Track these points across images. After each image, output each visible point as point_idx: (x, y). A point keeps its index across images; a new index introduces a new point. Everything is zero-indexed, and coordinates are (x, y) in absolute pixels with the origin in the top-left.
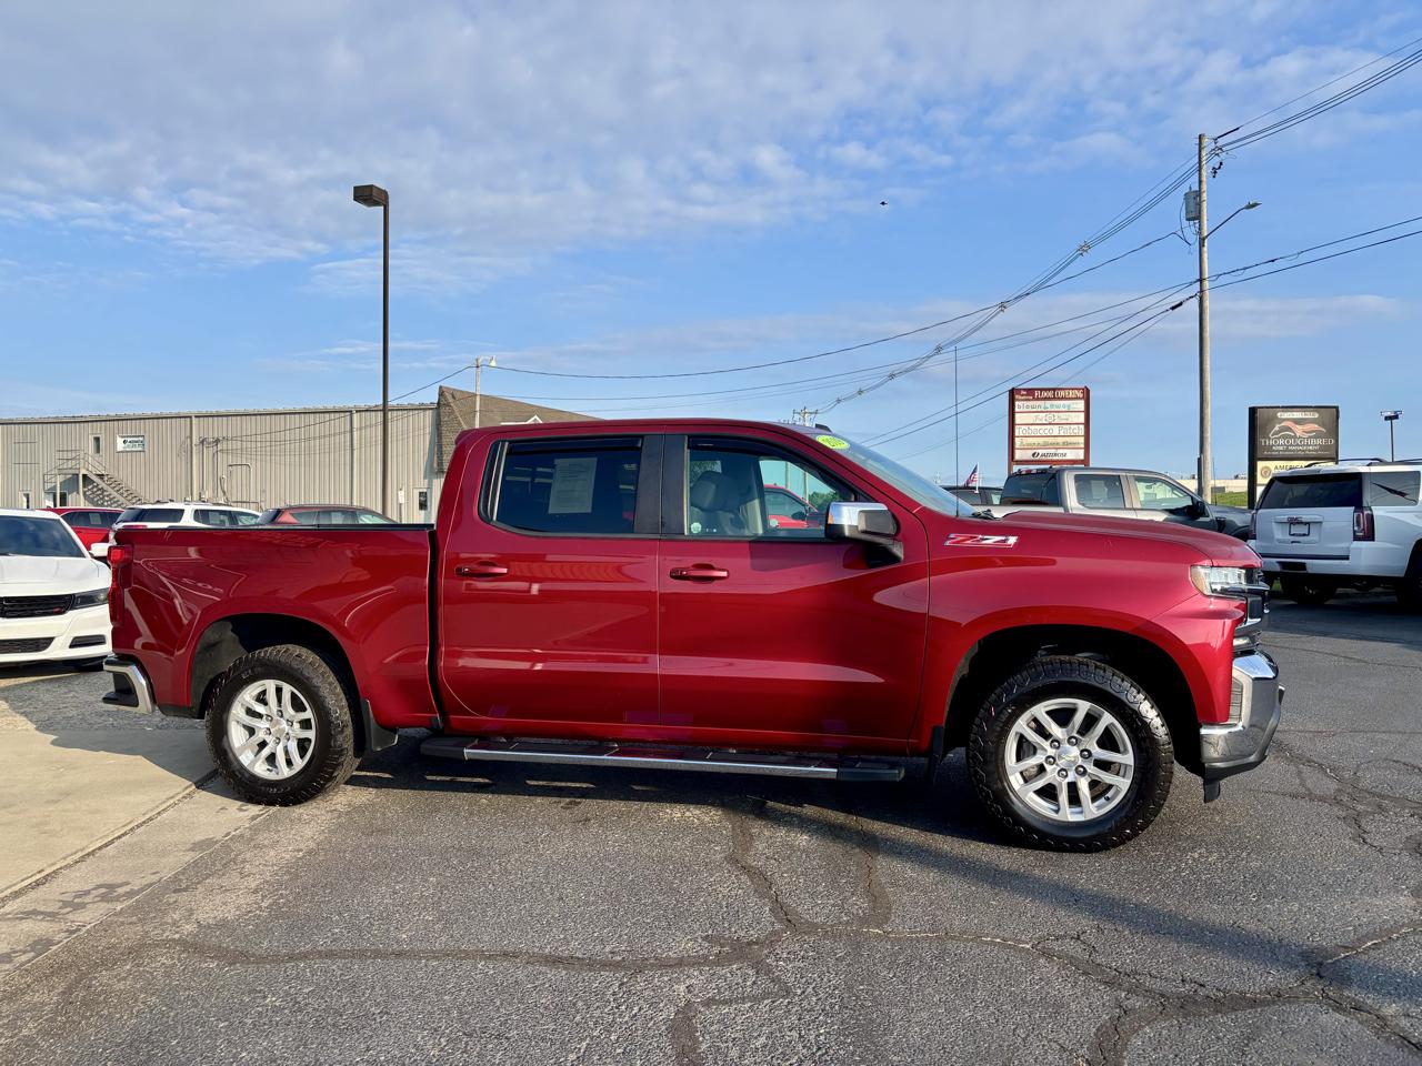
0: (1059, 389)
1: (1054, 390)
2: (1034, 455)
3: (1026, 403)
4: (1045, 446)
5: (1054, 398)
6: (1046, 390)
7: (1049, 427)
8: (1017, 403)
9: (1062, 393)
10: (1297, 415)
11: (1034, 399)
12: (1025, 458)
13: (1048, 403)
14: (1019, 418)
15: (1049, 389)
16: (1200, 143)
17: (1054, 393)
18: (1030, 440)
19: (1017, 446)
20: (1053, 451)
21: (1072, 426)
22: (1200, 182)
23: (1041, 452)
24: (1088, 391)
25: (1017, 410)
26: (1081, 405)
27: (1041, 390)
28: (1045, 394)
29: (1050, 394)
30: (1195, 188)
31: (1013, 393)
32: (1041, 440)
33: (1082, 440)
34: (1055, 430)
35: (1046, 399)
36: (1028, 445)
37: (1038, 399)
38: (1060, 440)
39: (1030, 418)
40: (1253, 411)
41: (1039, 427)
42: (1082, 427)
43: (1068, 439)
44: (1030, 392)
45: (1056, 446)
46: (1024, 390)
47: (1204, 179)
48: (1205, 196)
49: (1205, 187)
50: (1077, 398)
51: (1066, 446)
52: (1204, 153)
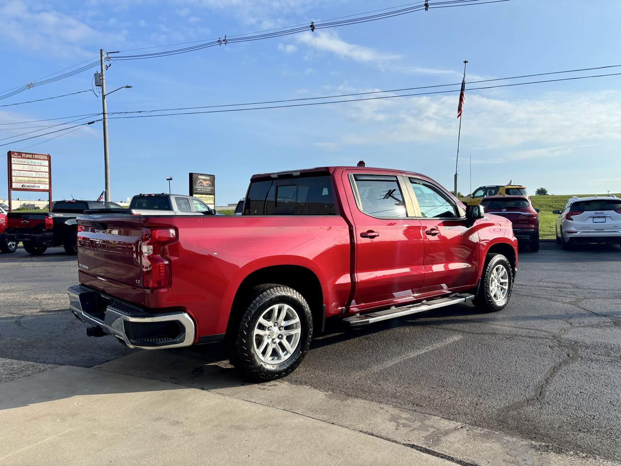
0: (35, 154)
1: (33, 154)
2: (23, 186)
3: (18, 159)
4: (29, 182)
5: (33, 158)
6: (28, 154)
7: (31, 172)
8: (12, 159)
9: (37, 156)
10: (204, 177)
11: (22, 158)
12: (18, 187)
13: (30, 161)
14: (14, 167)
15: (30, 154)
16: (101, 53)
17: (32, 156)
18: (20, 178)
19: (13, 181)
20: (33, 185)
21: (43, 173)
22: (102, 70)
23: (26, 184)
24: (50, 156)
25: (13, 162)
26: (47, 163)
27: (26, 153)
28: (28, 156)
29: (30, 156)
30: (99, 72)
31: (10, 154)
32: (26, 179)
33: (48, 180)
34: (34, 174)
35: (28, 158)
36: (21, 180)
37: (24, 158)
38: (37, 179)
39: (21, 167)
40: (191, 175)
41: (25, 172)
42: (48, 174)
43: (40, 179)
44: (20, 154)
45: (34, 182)
46: (16, 152)
47: (104, 69)
48: (104, 77)
49: (104, 73)
50: (45, 160)
51: (40, 182)
52: (103, 58)
